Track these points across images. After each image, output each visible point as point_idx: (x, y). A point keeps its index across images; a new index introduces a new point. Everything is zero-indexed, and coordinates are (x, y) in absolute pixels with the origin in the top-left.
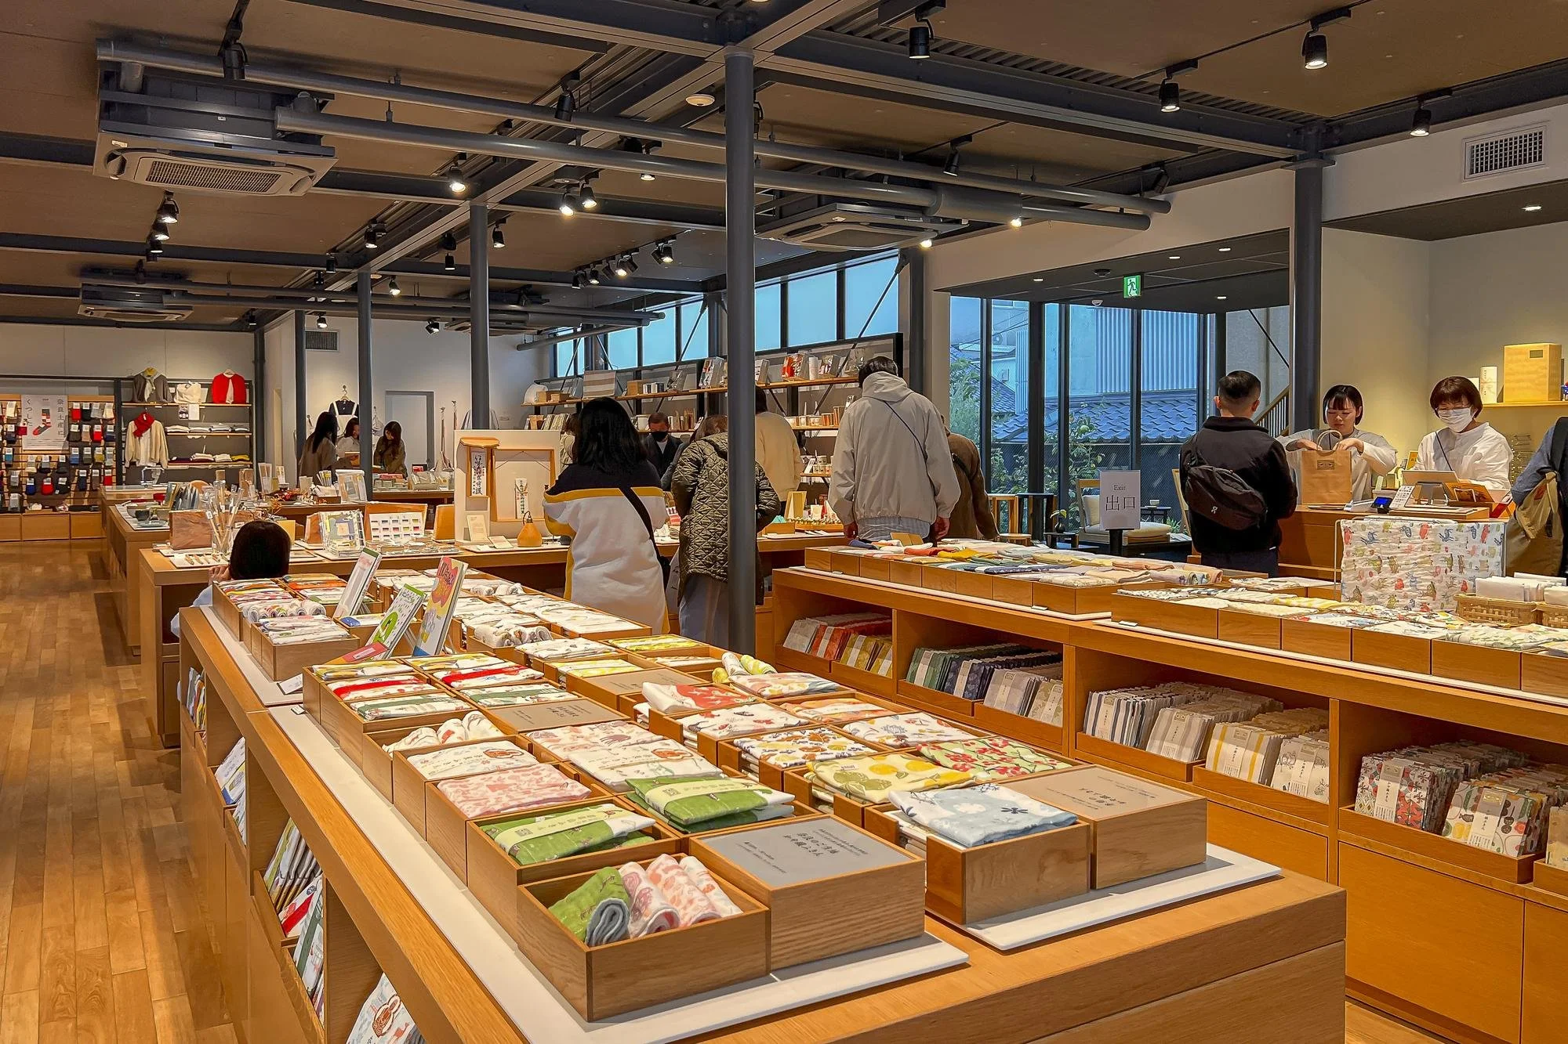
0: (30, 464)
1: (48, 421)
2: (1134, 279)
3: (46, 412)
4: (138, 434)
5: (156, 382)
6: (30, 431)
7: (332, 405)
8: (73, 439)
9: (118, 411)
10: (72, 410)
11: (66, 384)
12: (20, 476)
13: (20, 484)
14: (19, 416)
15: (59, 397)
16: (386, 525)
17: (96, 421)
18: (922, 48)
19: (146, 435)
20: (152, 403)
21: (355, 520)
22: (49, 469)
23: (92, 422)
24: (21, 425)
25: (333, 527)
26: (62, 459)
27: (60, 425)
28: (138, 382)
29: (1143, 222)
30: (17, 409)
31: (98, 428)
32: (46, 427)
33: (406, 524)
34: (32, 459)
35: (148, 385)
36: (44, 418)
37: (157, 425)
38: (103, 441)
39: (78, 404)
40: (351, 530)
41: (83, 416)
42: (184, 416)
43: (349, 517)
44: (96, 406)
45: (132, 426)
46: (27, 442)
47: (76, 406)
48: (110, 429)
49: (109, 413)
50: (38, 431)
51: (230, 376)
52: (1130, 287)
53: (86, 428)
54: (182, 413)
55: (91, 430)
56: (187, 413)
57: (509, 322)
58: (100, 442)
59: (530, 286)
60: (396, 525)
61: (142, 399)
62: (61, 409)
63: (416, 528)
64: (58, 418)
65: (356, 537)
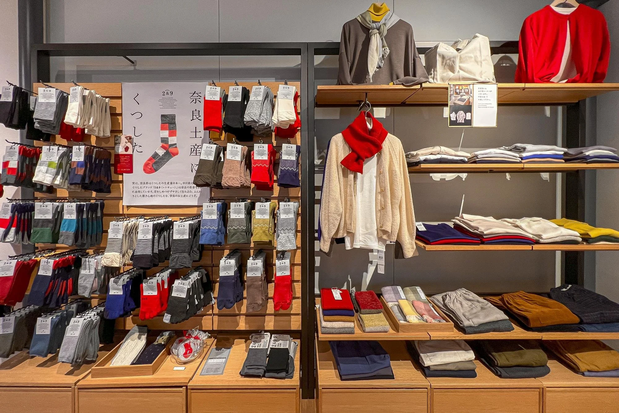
6: (138, 164)
15: (188, 82)
35: (376, 41)
36: (165, 134)
38: (276, 189)
42: (461, 116)
55: (248, 158)
56: (468, 108)
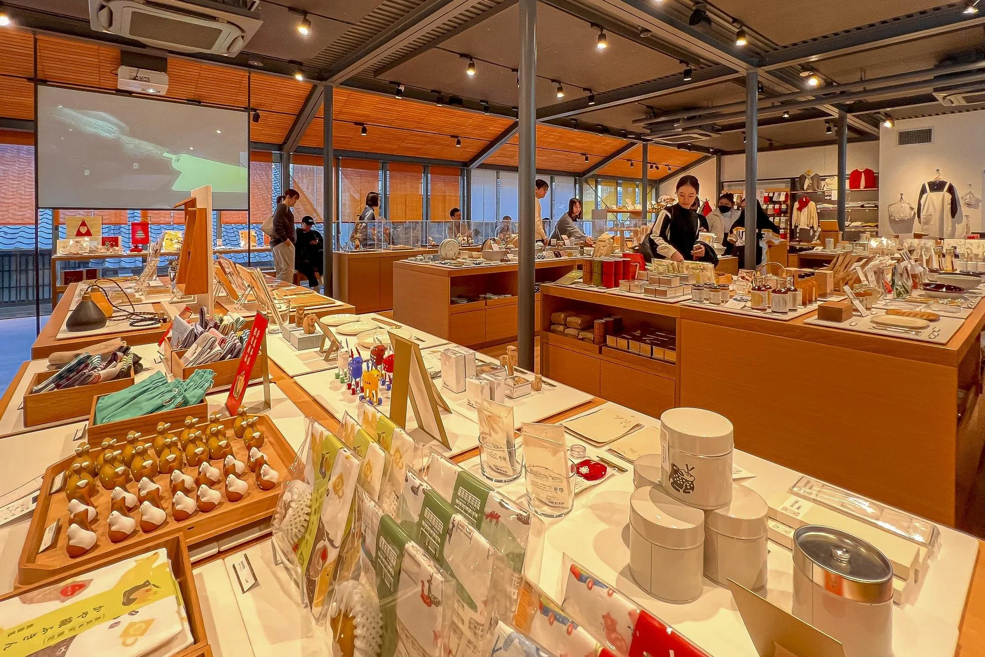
4: (800, 209)
5: (812, 178)
19: (805, 210)
20: (809, 191)
23: (775, 203)
28: (802, 178)
31: (777, 206)
35: (807, 180)
37: (812, 204)
39: (767, 193)
41: (769, 200)
42: (828, 198)
44: (776, 194)
45: (796, 205)
47: (766, 195)
48: (784, 206)
51: (862, 171)
53: (771, 206)
54: (827, 196)
56: (830, 196)
61: (804, 189)
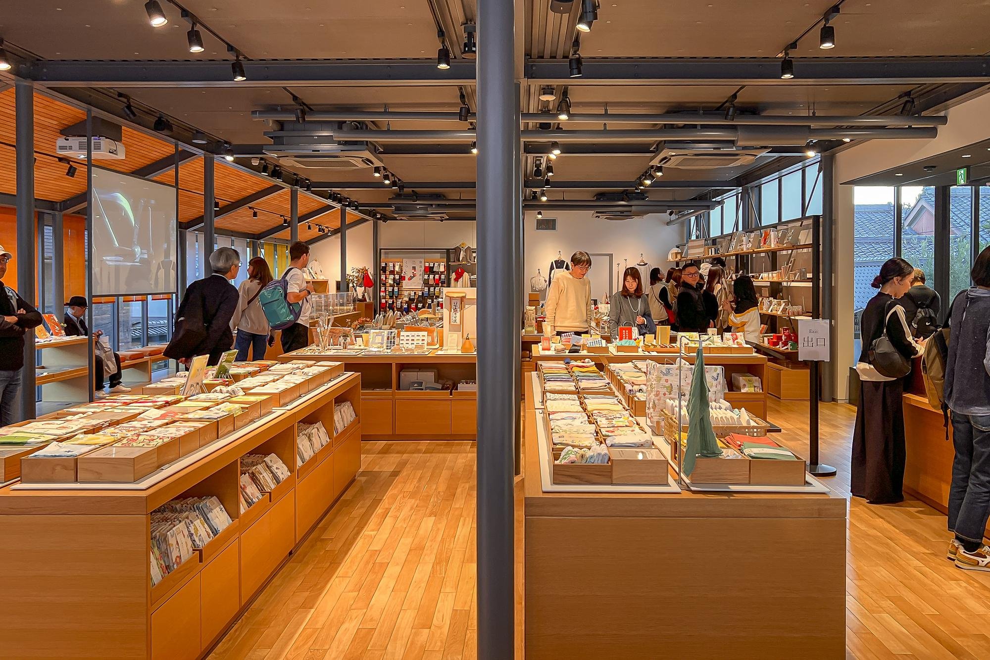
0: (405, 296)
1: (415, 273)
2: (962, 172)
3: (414, 268)
4: (456, 280)
5: (466, 251)
6: (407, 279)
7: (552, 262)
8: (426, 283)
9: (448, 267)
10: (425, 267)
11: (424, 253)
12: (401, 303)
13: (402, 306)
14: (402, 270)
15: (420, 260)
16: (408, 338)
17: (437, 273)
18: (575, 71)
19: (461, 281)
20: (463, 263)
21: (385, 335)
22: (414, 299)
23: (435, 273)
24: (403, 275)
25: (374, 338)
26: (420, 293)
27: (420, 275)
28: (457, 250)
29: (932, 132)
30: (401, 267)
31: (437, 277)
32: (414, 276)
33: (418, 338)
34: (406, 293)
35: (462, 252)
36: (413, 271)
37: (466, 275)
38: (440, 284)
39: (428, 264)
40: (383, 340)
41: (430, 270)
43: (383, 333)
44: (436, 264)
45: (454, 276)
46: (405, 284)
47: (427, 265)
48: (443, 277)
49: (442, 269)
50: (410, 279)
52: (960, 177)
53: (431, 277)
55: (434, 278)
57: (622, 212)
58: (439, 284)
59: (627, 190)
60: (413, 338)
61: (459, 261)
62: (421, 267)
63: (423, 340)
64: (420, 270)
65: (384, 344)
